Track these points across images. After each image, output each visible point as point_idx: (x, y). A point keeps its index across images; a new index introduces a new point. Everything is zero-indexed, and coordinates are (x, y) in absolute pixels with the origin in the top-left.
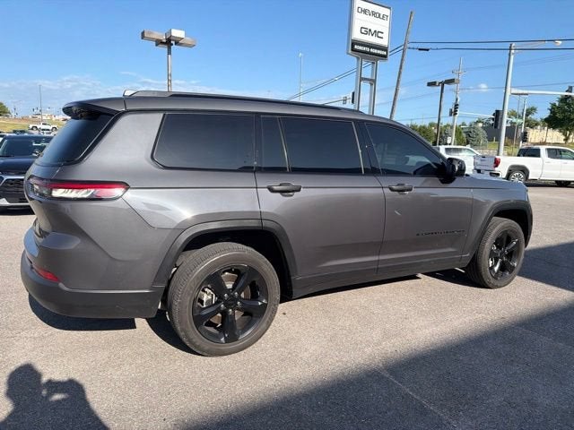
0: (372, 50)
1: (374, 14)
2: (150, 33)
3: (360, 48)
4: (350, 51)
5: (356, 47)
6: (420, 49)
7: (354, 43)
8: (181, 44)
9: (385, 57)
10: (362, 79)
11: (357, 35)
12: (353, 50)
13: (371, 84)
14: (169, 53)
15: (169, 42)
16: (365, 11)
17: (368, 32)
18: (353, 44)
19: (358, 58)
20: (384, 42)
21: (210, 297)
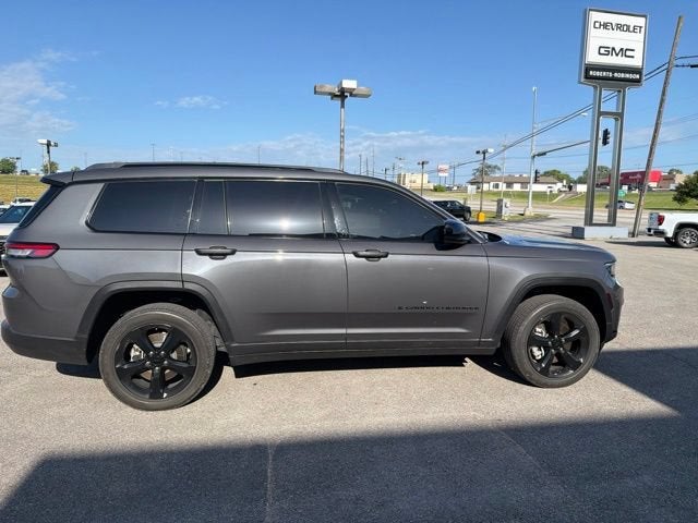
0: (616, 75)
1: (620, 27)
2: (321, 87)
3: (598, 74)
4: (583, 80)
5: (591, 73)
6: (692, 66)
7: (589, 68)
8: (355, 96)
9: (638, 81)
10: (601, 114)
11: (593, 57)
12: (587, 77)
13: (616, 119)
14: (343, 106)
15: (342, 95)
16: (605, 26)
17: (610, 51)
18: (587, 71)
19: (595, 87)
20: (636, 62)
21: (138, 353)
